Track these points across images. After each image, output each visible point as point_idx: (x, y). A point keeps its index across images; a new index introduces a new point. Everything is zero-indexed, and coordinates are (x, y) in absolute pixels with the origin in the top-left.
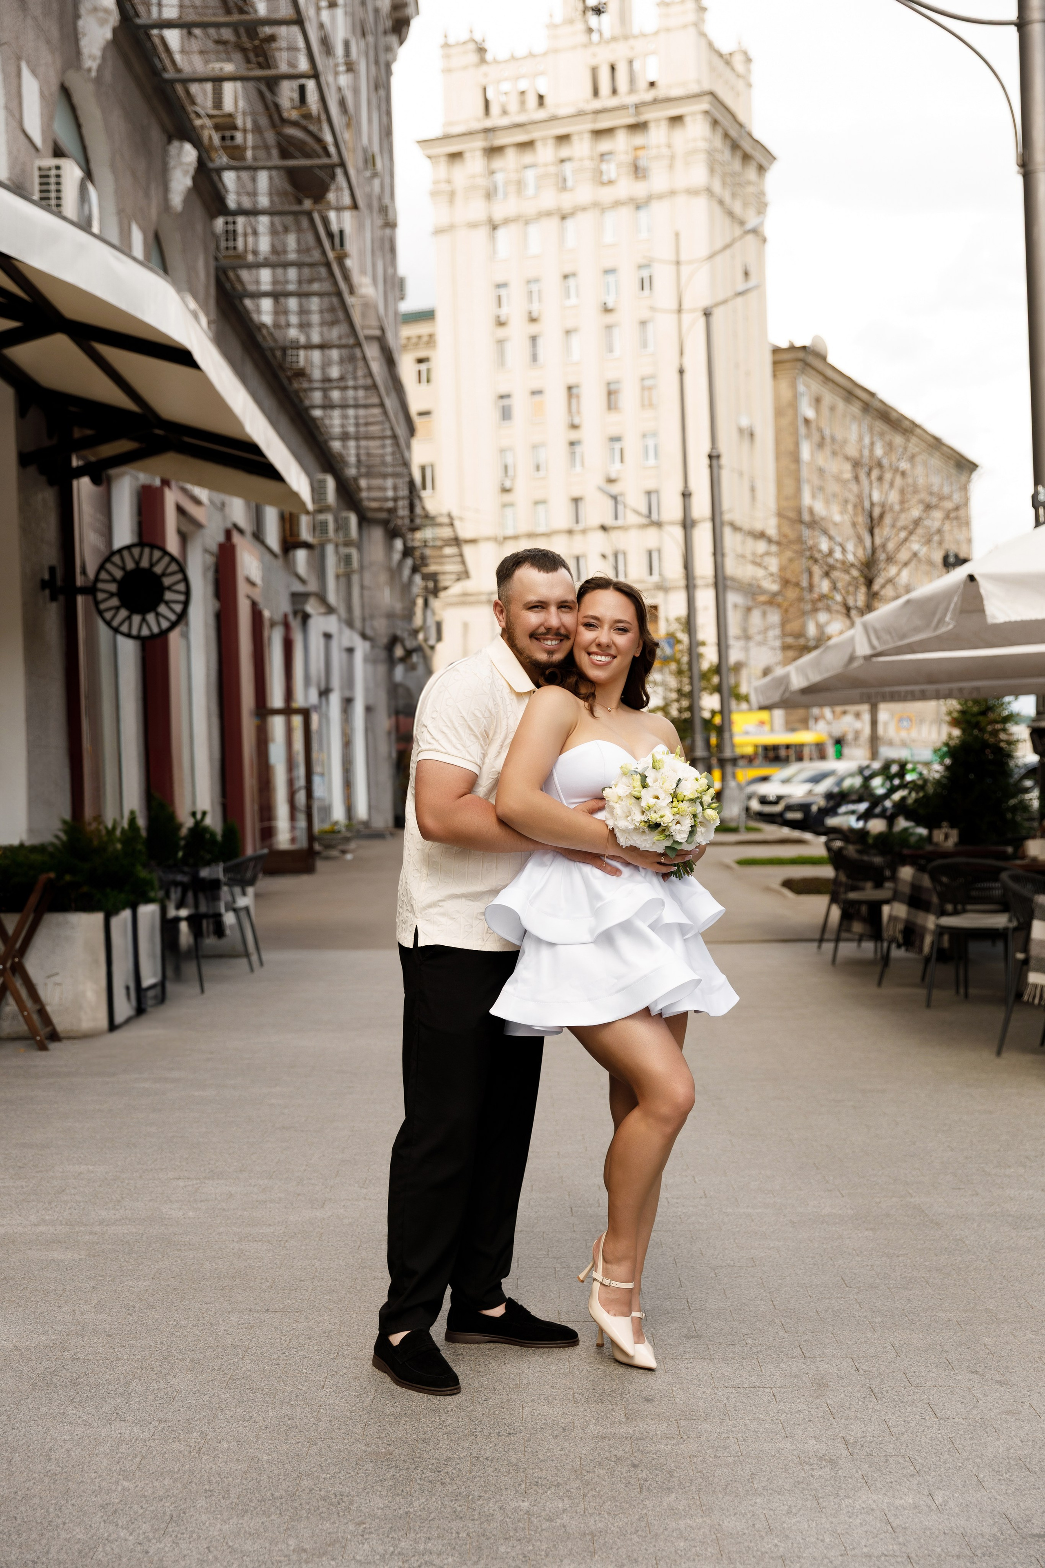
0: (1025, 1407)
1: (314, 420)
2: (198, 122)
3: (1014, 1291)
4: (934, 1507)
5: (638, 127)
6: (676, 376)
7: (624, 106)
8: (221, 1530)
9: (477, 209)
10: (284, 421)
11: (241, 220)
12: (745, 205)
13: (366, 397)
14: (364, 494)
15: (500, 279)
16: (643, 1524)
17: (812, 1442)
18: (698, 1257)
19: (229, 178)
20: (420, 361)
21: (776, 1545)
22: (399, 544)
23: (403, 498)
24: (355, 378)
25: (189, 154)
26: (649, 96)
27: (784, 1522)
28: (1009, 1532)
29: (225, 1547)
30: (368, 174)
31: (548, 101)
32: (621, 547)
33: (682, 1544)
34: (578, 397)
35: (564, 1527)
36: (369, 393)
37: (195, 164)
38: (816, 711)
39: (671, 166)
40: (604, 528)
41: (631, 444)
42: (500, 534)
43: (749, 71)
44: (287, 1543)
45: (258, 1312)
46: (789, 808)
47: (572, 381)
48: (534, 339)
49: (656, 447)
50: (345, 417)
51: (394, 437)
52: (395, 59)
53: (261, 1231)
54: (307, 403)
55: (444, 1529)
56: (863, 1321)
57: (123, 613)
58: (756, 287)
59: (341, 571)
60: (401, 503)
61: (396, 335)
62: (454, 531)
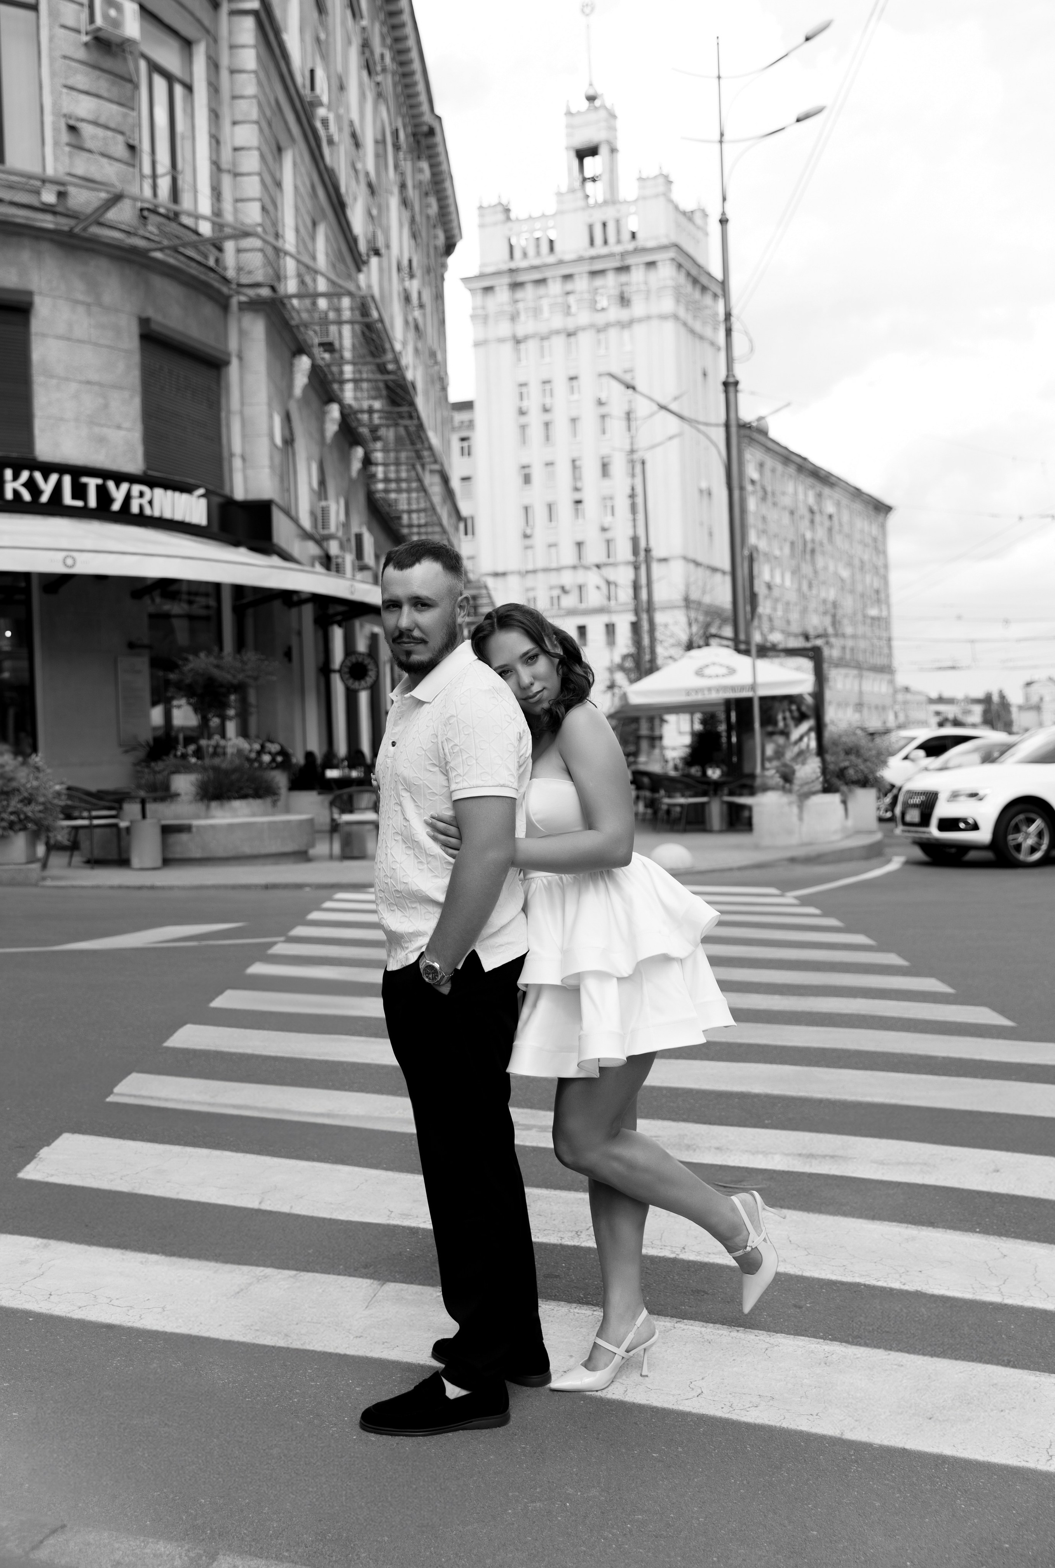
5: (624, 269)
7: (613, 253)
9: (504, 329)
12: (704, 324)
15: (522, 380)
20: (463, 439)
26: (630, 246)
34: (580, 467)
39: (647, 298)
40: (599, 566)
41: (620, 502)
42: (524, 569)
43: (706, 224)
47: (575, 456)
48: (547, 425)
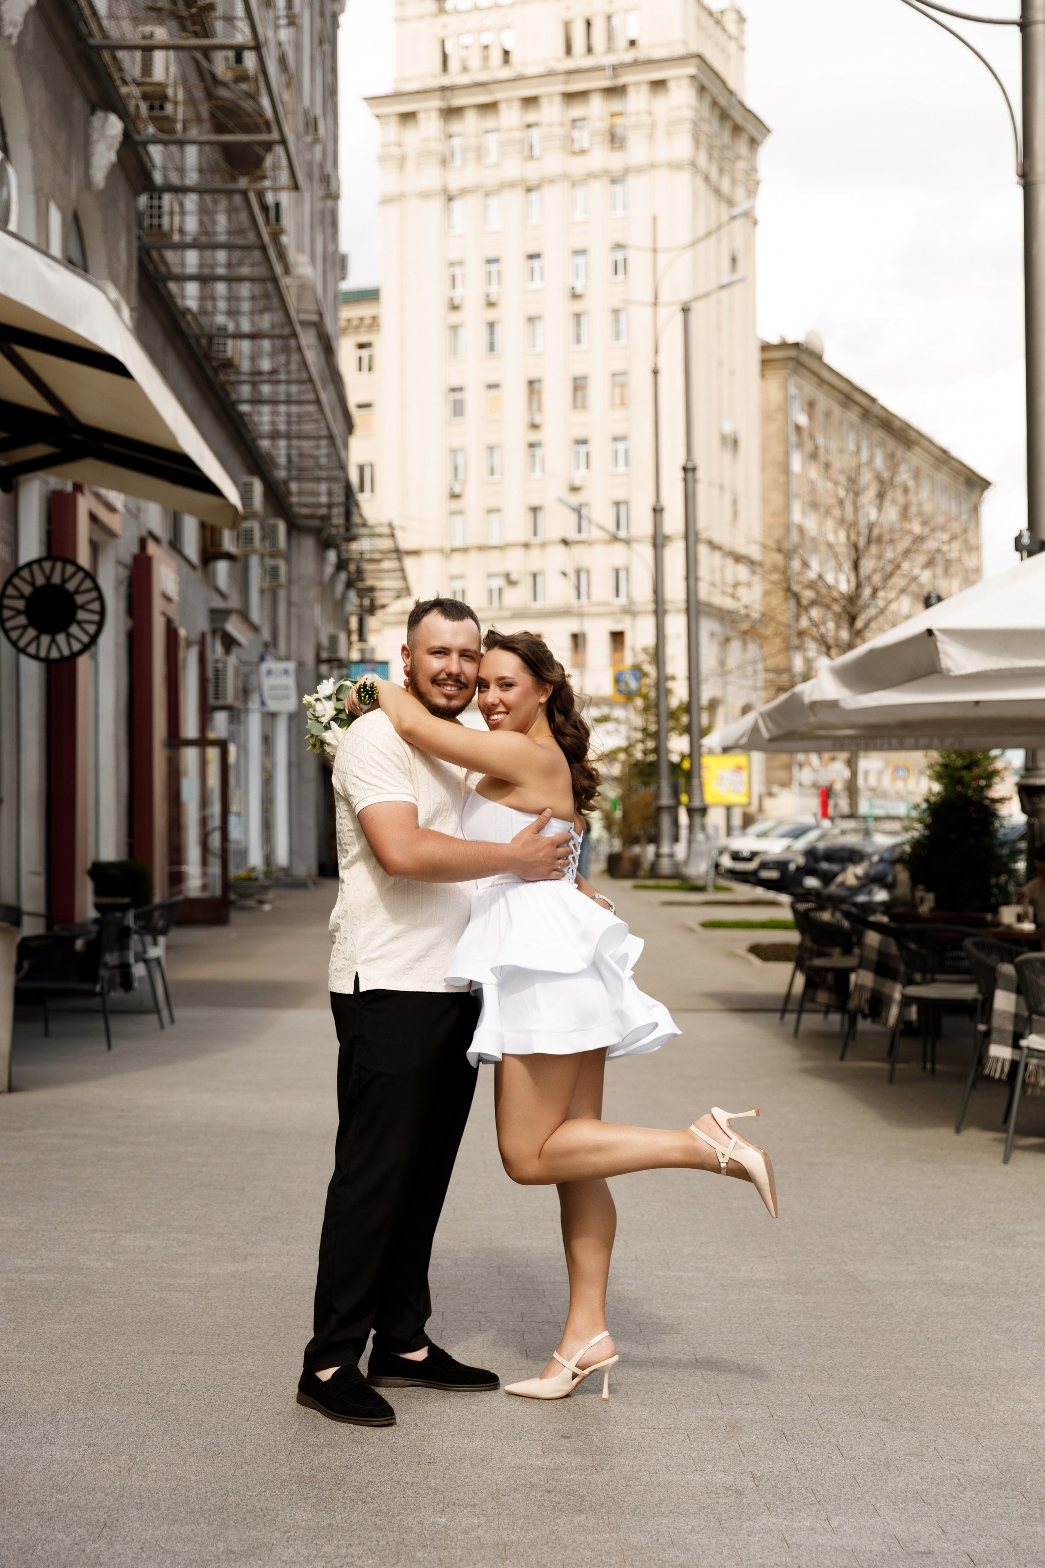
0: (929, 1450)
1: (241, 415)
2: (124, 90)
3: (936, 1351)
4: (829, 1529)
5: (615, 91)
6: (650, 377)
7: (600, 66)
8: (153, 1535)
9: (430, 177)
10: (207, 418)
11: (167, 198)
12: (733, 182)
13: (300, 393)
14: (294, 499)
15: (454, 256)
16: (553, 1537)
17: (721, 1475)
18: (625, 1315)
19: (156, 152)
20: (361, 346)
21: (677, 1556)
22: (332, 556)
23: (338, 505)
24: (288, 372)
25: (114, 126)
26: (628, 57)
27: (687, 1538)
28: (896, 1549)
29: (158, 1548)
30: (309, 139)
31: (513, 57)
32: (585, 562)
33: (589, 1554)
34: (539, 392)
35: (479, 1538)
36: (304, 387)
37: (120, 138)
38: (800, 757)
39: (651, 137)
40: (565, 542)
41: (600, 448)
42: (448, 545)
43: (742, 32)
44: (216, 1546)
45: (181, 1354)
46: (764, 866)
47: (533, 375)
48: (491, 325)
49: (626, 452)
50: (275, 413)
51: (331, 437)
52: (342, 10)
53: (182, 1282)
54: (234, 397)
55: (365, 1538)
56: (783, 1375)
57: (31, 633)
58: (741, 280)
59: (267, 585)
60: (336, 511)
61: (336, 319)
62: (395, 543)
